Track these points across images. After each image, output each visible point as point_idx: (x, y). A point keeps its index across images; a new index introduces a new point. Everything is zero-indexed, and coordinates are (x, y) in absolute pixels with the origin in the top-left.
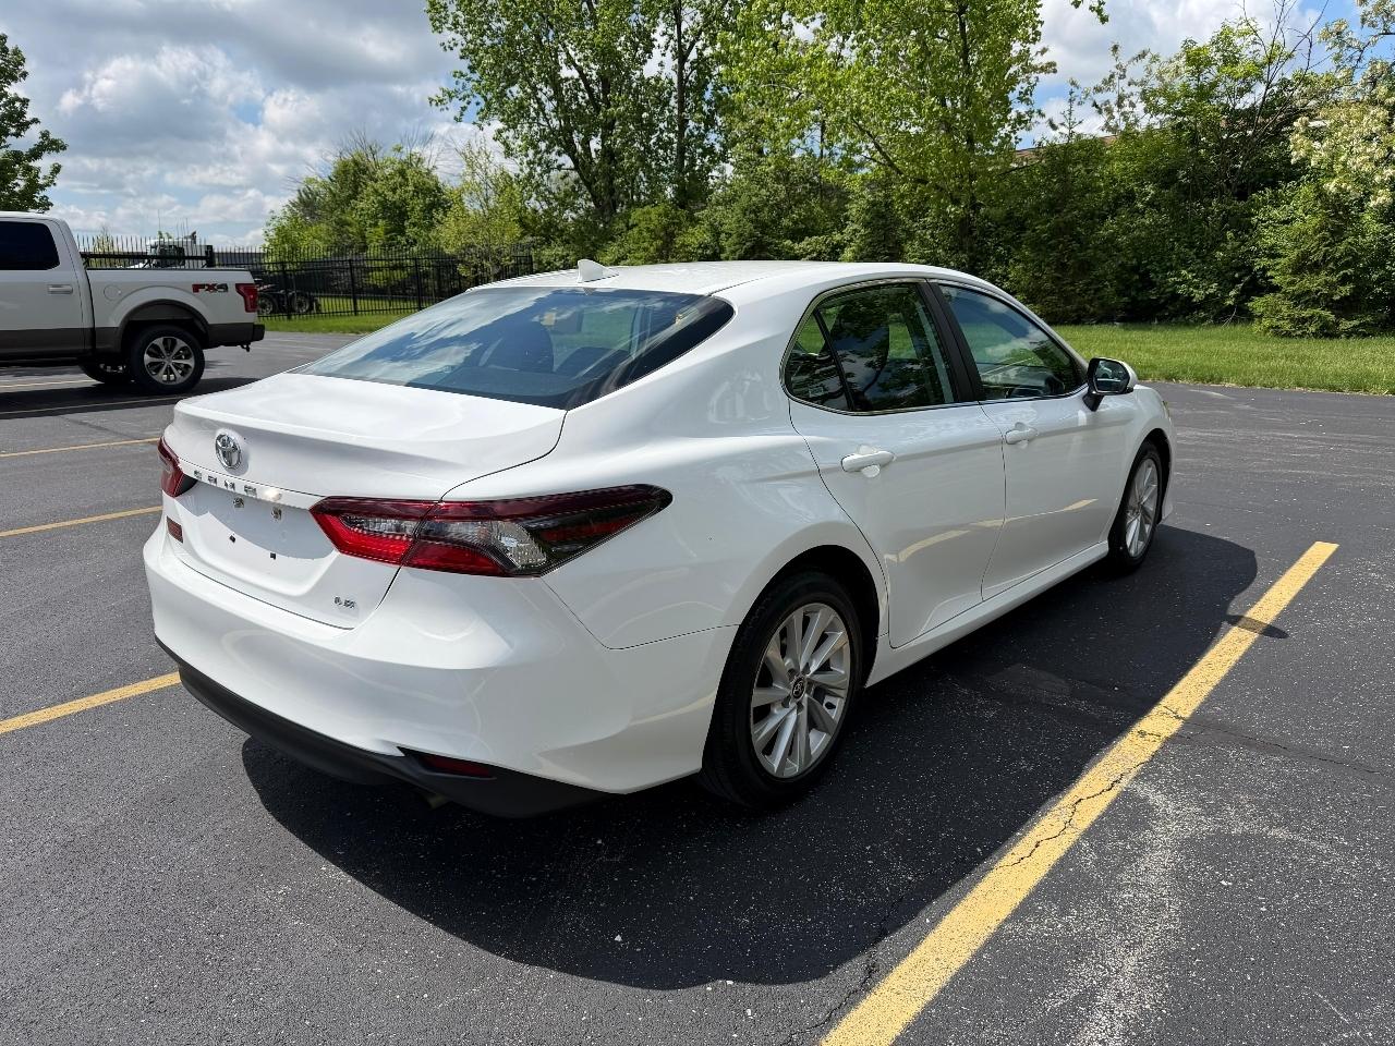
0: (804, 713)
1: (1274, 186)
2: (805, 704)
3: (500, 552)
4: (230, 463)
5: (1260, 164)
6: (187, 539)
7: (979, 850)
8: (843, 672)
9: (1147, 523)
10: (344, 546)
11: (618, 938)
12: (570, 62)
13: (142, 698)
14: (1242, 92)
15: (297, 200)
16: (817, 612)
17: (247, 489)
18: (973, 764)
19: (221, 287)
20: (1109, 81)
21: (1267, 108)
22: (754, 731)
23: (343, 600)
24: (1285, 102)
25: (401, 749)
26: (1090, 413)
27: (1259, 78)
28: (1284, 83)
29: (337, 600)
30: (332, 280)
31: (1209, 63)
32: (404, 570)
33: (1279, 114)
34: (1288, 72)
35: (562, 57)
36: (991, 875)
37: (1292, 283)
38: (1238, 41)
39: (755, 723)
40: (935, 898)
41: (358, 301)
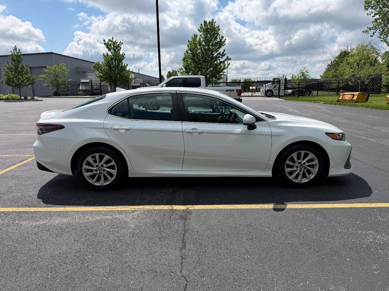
15: (330, 64)
19: (232, 90)
22: (85, 173)
30: (324, 86)
41: (330, 92)
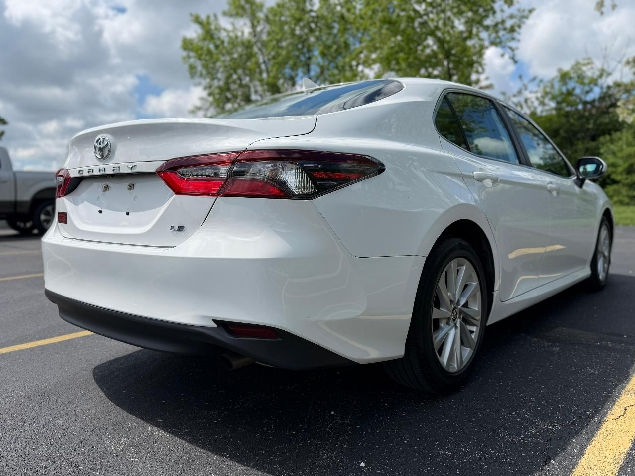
0: (459, 330)
1: (610, 134)
2: (458, 325)
3: (283, 184)
4: (102, 156)
5: (601, 124)
6: (71, 221)
7: (588, 412)
8: (477, 309)
9: (606, 263)
10: (178, 190)
11: (362, 464)
12: (256, 92)
13: (32, 349)
14: (588, 92)
16: (463, 265)
17: (114, 168)
18: (560, 371)
20: (520, 92)
21: (602, 98)
22: (434, 336)
23: (176, 228)
24: (610, 96)
25: (215, 321)
26: (580, 190)
27: (596, 85)
28: (609, 87)
29: (172, 227)
31: (571, 78)
32: (220, 198)
33: (608, 101)
34: (610, 81)
35: (252, 90)
36: (605, 426)
37: (626, 179)
38: (584, 68)
39: (434, 331)
40: (574, 438)
